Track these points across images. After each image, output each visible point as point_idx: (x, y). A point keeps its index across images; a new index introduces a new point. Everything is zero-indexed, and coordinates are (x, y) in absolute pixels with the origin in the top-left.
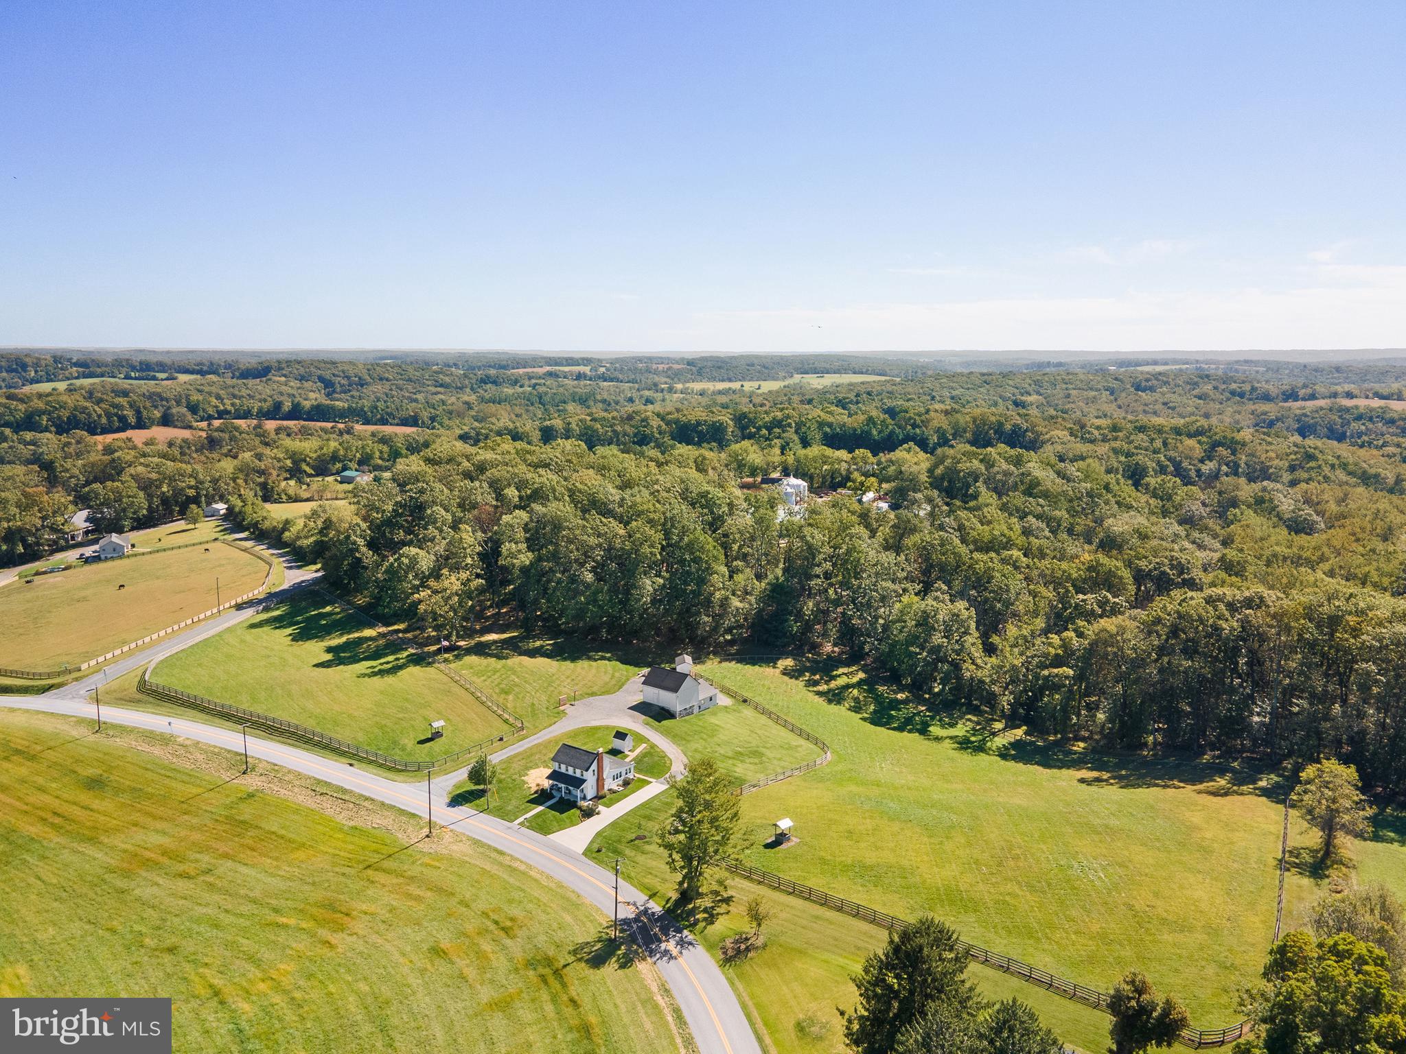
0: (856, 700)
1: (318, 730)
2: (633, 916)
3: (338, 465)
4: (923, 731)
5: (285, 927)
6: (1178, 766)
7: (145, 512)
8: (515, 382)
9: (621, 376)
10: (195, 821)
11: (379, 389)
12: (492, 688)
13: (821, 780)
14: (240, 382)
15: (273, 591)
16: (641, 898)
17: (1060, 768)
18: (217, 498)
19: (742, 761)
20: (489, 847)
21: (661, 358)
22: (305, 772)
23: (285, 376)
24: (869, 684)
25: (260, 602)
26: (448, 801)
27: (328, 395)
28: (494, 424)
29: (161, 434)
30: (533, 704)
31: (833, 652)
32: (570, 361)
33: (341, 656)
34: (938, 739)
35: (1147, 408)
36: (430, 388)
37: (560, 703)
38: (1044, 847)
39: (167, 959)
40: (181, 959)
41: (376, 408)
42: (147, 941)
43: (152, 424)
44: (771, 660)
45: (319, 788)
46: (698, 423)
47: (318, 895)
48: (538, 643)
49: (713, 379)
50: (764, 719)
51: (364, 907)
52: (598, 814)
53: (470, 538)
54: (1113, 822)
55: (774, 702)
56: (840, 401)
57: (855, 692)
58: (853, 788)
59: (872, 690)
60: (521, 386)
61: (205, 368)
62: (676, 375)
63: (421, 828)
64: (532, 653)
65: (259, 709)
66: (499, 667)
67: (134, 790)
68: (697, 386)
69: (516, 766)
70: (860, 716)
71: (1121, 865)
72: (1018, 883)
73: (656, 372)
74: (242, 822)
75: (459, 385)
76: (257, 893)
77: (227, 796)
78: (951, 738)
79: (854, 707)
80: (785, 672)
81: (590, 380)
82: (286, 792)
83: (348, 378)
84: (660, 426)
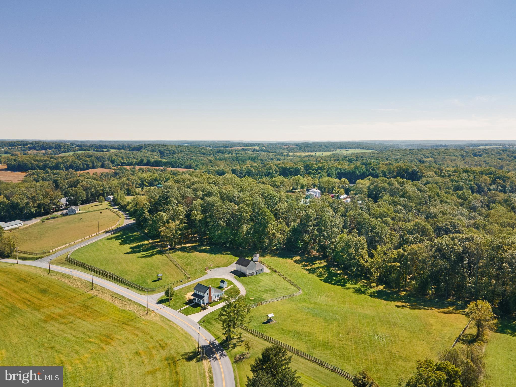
0: (321, 273)
1: (120, 276)
2: (208, 345)
3: (157, 183)
4: (343, 285)
5: (91, 342)
6: (437, 302)
7: (85, 198)
8: (229, 152)
9: (270, 150)
10: (72, 305)
11: (180, 155)
12: (183, 263)
13: (294, 301)
14: (131, 152)
15: (119, 227)
16: (212, 339)
17: (391, 301)
18: (110, 194)
19: (266, 293)
20: (166, 318)
21: (287, 143)
22: (112, 290)
23: (147, 150)
24: (327, 267)
25: (113, 231)
26: (156, 302)
27: (161, 157)
28: (215, 168)
29: (99, 171)
30: (196, 269)
31: (316, 254)
32: (252, 145)
33: (134, 250)
34: (348, 288)
35: (476, 163)
36: (198, 155)
37: (205, 269)
38: (366, 329)
39: (50, 351)
40: (55, 351)
41: (177, 162)
42: (46, 345)
43: (98, 167)
44: (291, 257)
45: (115, 296)
46: (290, 168)
47: (104, 332)
48: (204, 248)
49: (305, 151)
50: (280, 278)
51: (118, 337)
52: (207, 309)
53: (182, 209)
54: (398, 321)
55: (287, 272)
56: (350, 160)
57: (321, 270)
58: (305, 304)
59: (328, 269)
60: (232, 154)
61: (121, 147)
62: (290, 150)
63: (145, 311)
64: (200, 251)
65: (102, 268)
66: (188, 256)
67: (55, 294)
68: (298, 154)
69: (184, 291)
70: (320, 278)
71: (393, 336)
72: (351, 341)
73: (284, 149)
74: (87, 306)
75: (209, 153)
76: (85, 331)
77: (85, 297)
78: (353, 288)
79: (319, 275)
80: (295, 261)
81: (258, 151)
82: (104, 297)
83: (169, 151)
84: (276, 169)
